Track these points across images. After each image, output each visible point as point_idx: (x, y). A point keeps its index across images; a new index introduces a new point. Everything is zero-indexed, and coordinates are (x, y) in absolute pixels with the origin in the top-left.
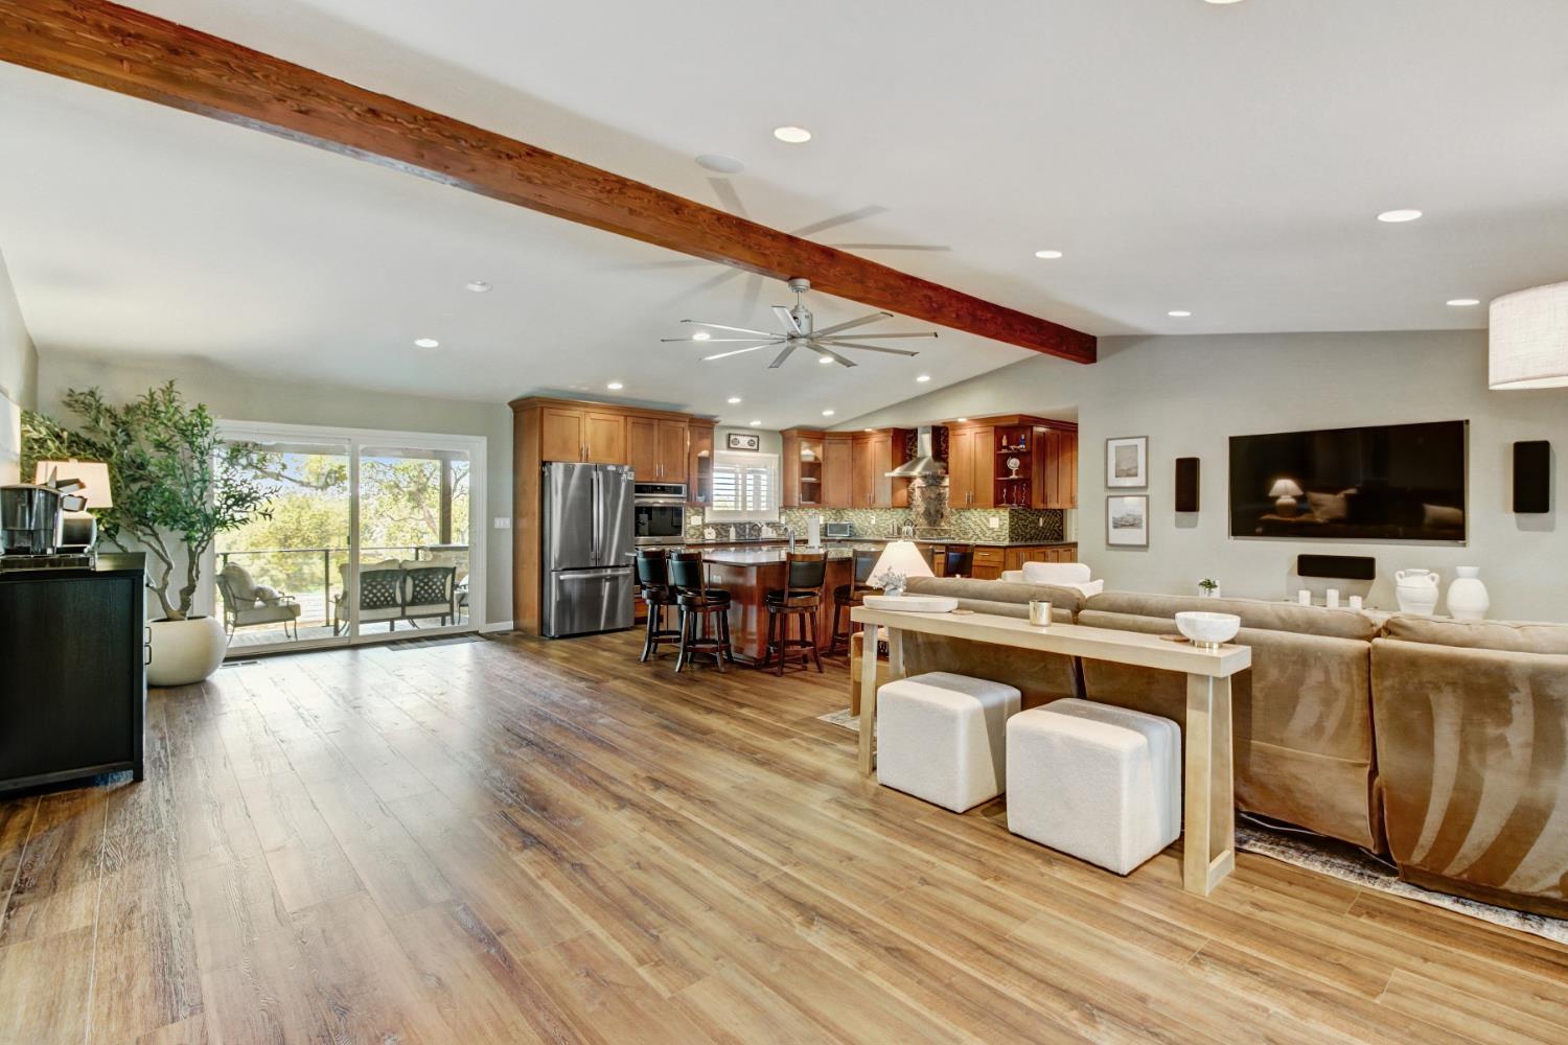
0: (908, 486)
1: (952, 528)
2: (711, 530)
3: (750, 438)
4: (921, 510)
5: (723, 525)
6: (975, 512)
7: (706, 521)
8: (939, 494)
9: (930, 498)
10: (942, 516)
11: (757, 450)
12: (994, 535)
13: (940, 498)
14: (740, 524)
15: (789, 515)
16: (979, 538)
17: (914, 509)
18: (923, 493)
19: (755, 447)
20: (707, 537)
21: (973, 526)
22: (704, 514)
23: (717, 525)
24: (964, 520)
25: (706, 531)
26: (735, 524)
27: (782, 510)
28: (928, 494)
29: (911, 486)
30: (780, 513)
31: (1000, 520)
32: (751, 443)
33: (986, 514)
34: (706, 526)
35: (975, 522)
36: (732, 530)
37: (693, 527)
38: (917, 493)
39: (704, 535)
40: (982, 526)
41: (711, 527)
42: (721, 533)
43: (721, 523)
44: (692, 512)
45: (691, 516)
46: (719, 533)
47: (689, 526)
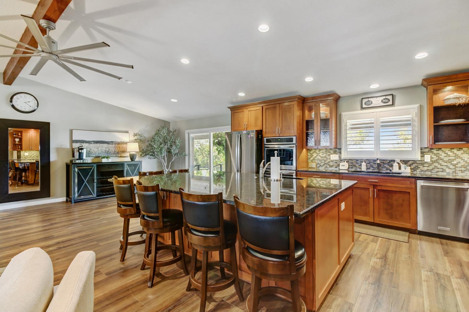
3: (383, 97)
5: (357, 160)
7: (343, 157)
11: (393, 104)
15: (435, 154)
19: (391, 103)
20: (341, 167)
25: (341, 164)
27: (428, 149)
30: (423, 152)
32: (385, 101)
34: (341, 160)
36: (364, 164)
37: (332, 161)
39: (339, 166)
41: (345, 162)
42: (355, 165)
43: (355, 159)
44: (330, 152)
45: (330, 154)
46: (354, 165)
47: (329, 160)
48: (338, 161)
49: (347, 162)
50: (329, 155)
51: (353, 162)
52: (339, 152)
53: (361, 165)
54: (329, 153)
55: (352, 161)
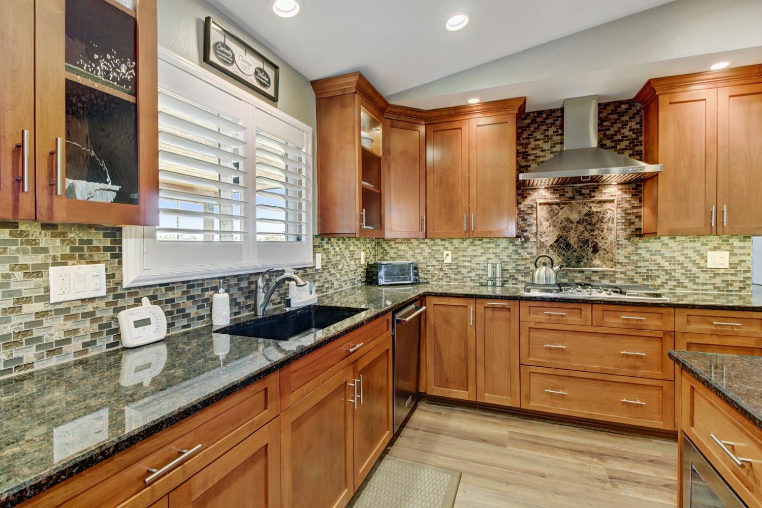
0: (518, 203)
1: (619, 268)
2: (147, 309)
3: (260, 64)
4: (549, 236)
5: (190, 284)
6: (672, 244)
7: (131, 275)
8: (589, 214)
9: (568, 220)
10: (596, 250)
11: (275, 99)
12: (718, 281)
13: (591, 221)
14: (239, 278)
15: (326, 251)
16: (680, 284)
17: (533, 239)
18: (553, 214)
19: (271, 91)
21: (666, 265)
22: (117, 256)
23: (169, 287)
24: (647, 256)
25: (127, 318)
26: (226, 282)
27: (319, 240)
28: (563, 213)
29: (528, 201)
30: (315, 247)
31: (732, 254)
33: (697, 245)
34: (121, 297)
35: (671, 260)
36: (221, 299)
37: (64, 311)
38: (542, 212)
39: (117, 332)
40: (690, 265)
41: (145, 300)
42: (183, 310)
43: (183, 282)
44: (45, 250)
45: (46, 266)
46: (179, 311)
47: (40, 307)
48: (102, 304)
49: (153, 299)
50: (37, 272)
51: (177, 294)
52: (106, 249)
53: (209, 303)
54: (39, 259)
55: (172, 289)
